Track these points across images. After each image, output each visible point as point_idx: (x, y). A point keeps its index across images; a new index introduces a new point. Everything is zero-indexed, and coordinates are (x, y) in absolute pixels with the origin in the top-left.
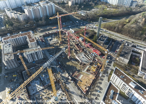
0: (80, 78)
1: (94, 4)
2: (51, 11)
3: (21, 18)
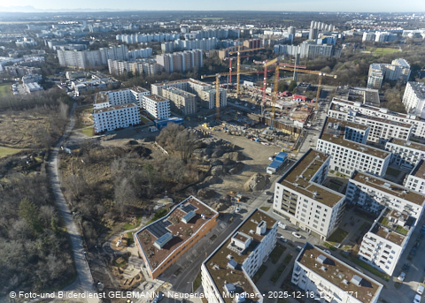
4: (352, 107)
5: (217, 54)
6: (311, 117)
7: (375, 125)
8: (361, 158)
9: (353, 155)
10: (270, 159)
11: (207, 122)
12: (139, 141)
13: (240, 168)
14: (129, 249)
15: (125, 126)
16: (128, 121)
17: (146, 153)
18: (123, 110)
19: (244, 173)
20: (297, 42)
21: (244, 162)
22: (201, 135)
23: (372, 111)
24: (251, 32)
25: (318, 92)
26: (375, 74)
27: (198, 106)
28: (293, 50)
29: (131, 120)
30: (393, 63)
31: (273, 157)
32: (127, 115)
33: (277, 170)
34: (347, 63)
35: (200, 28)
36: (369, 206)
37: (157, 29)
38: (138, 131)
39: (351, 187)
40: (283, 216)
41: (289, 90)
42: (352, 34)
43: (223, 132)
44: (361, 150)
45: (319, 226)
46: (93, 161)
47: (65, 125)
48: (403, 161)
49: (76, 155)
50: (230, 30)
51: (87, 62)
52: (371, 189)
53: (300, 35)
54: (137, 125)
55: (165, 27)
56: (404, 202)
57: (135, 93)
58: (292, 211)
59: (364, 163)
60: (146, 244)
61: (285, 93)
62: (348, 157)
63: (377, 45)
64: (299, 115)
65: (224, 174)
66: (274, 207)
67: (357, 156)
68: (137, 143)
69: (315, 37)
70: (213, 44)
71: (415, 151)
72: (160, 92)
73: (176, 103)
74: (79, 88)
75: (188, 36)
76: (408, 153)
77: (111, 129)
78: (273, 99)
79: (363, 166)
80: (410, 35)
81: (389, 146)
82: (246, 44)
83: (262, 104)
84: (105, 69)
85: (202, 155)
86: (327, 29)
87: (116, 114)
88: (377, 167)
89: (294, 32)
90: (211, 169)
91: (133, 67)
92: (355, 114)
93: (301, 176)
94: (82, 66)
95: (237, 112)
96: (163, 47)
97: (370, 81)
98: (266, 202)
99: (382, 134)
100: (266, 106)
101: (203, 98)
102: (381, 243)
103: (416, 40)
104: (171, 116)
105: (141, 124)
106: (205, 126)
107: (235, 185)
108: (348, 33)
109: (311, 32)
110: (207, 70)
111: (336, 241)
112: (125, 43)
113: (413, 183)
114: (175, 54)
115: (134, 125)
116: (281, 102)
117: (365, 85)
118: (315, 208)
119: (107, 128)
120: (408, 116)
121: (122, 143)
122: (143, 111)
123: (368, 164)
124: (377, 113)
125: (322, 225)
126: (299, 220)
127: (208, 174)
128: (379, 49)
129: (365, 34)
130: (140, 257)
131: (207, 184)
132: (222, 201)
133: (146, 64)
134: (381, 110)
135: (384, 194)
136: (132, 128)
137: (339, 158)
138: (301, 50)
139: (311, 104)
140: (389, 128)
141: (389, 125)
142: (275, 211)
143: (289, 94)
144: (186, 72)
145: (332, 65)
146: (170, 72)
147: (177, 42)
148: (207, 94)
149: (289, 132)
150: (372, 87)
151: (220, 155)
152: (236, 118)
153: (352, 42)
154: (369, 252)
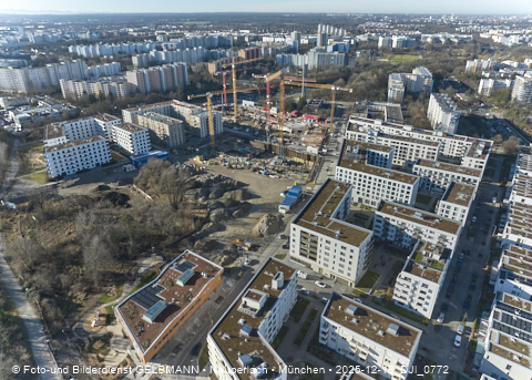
0: (303, 139)
1: (266, 69)
2: (181, 79)
3: (122, 92)
4: (372, 125)
5: (206, 68)
6: (326, 141)
7: (400, 145)
8: (387, 185)
9: (377, 182)
10: (282, 195)
11: (199, 154)
12: (111, 185)
13: (246, 209)
14: (109, 328)
15: (91, 167)
16: (94, 160)
17: (122, 200)
18: (86, 145)
19: (251, 215)
20: (303, 50)
21: (250, 201)
22: (193, 171)
23: (395, 129)
24: (247, 39)
25: (332, 110)
26: (395, 85)
27: (187, 135)
28: (299, 60)
29: (99, 158)
30: (414, 72)
31: (286, 192)
32: (92, 152)
33: (291, 208)
34: (363, 74)
35: (181, 35)
36: (401, 240)
37: (125, 38)
38: (109, 173)
39: (378, 221)
40: (303, 263)
41: (298, 109)
42: (366, 39)
43: (221, 166)
44: (385, 176)
45: (346, 271)
46: (50, 216)
47: (4, 172)
48: (433, 186)
49: (23, 210)
50: (220, 37)
51: (29, 84)
52: (401, 220)
53: (306, 42)
54: (107, 164)
55: (135, 34)
56: (438, 233)
57: (101, 123)
58: (312, 255)
59: (391, 191)
60: (132, 318)
61: (293, 113)
62: (372, 185)
63: (395, 51)
64: (312, 139)
65: (226, 219)
66: (291, 254)
67: (382, 183)
68: (109, 188)
69: (324, 43)
70: (200, 55)
71: (445, 172)
72: (135, 120)
73: (157, 132)
74: (21, 120)
75: (166, 46)
76: (437, 176)
77: (71, 172)
78: (280, 121)
79: (390, 195)
80: (429, 40)
81: (416, 169)
82: (242, 53)
83: (267, 128)
84: (56, 92)
85: (197, 196)
86: (338, 33)
87: (77, 152)
88: (405, 194)
89: (298, 38)
90: (209, 214)
91: (96, 88)
92: (376, 134)
93: (320, 213)
94: (22, 89)
95: (237, 139)
96: (135, 60)
97: (390, 94)
98: (281, 248)
99: (408, 155)
100: (272, 131)
101: (192, 124)
102: (417, 283)
103: (436, 45)
104: (152, 150)
105: (113, 162)
106: (197, 159)
107: (241, 230)
108: (361, 38)
109: (319, 37)
110: (195, 89)
111: (367, 287)
112: (81, 57)
113: (445, 209)
114: (151, 69)
115: (103, 165)
116: (290, 124)
117: (386, 99)
118: (339, 250)
119: (66, 170)
120: (435, 133)
121: (89, 189)
122: (113, 146)
123: (395, 192)
124: (401, 131)
125: (349, 269)
126: (322, 266)
127: (207, 220)
128: (398, 57)
129: (381, 39)
130: (126, 337)
131: (206, 233)
132: (226, 253)
133: (113, 84)
134: (405, 127)
135: (416, 225)
136: (100, 169)
137: (361, 187)
138: (309, 60)
139: (326, 125)
140: (415, 148)
141: (415, 145)
142: (292, 258)
143: (299, 115)
144: (167, 92)
145: (346, 76)
146: (146, 93)
147: (152, 53)
148: (198, 119)
149: (302, 161)
150: (393, 101)
151: (219, 194)
152: (236, 148)
153: (367, 48)
154: (404, 295)
